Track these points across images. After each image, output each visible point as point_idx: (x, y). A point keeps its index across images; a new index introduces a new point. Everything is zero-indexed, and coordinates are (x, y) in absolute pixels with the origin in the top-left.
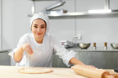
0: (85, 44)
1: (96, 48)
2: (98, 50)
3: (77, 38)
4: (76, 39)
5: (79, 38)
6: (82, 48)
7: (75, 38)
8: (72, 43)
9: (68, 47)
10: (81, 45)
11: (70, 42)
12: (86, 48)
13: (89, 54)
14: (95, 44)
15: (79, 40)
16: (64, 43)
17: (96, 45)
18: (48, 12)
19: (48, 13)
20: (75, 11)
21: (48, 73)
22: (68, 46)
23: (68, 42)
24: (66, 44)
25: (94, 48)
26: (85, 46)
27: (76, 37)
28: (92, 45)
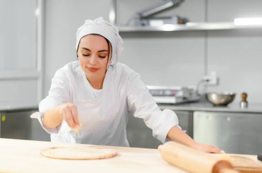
0: (222, 96)
1: (247, 106)
2: (250, 109)
3: (208, 81)
4: (205, 83)
5: (214, 81)
6: (215, 105)
7: (203, 81)
8: (197, 92)
9: (185, 101)
10: (214, 98)
11: (192, 90)
12: (225, 104)
13: (229, 119)
14: (245, 96)
15: (212, 85)
16: (176, 91)
17: (248, 99)
18: (145, 22)
19: (143, 25)
20: (206, 20)
21: (104, 158)
22: (184, 98)
23: (185, 90)
24: (180, 94)
25: (243, 104)
26: (223, 101)
27: (206, 78)
28: (238, 99)
